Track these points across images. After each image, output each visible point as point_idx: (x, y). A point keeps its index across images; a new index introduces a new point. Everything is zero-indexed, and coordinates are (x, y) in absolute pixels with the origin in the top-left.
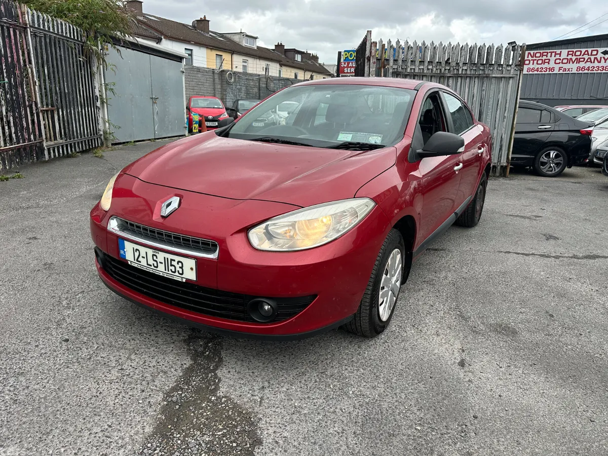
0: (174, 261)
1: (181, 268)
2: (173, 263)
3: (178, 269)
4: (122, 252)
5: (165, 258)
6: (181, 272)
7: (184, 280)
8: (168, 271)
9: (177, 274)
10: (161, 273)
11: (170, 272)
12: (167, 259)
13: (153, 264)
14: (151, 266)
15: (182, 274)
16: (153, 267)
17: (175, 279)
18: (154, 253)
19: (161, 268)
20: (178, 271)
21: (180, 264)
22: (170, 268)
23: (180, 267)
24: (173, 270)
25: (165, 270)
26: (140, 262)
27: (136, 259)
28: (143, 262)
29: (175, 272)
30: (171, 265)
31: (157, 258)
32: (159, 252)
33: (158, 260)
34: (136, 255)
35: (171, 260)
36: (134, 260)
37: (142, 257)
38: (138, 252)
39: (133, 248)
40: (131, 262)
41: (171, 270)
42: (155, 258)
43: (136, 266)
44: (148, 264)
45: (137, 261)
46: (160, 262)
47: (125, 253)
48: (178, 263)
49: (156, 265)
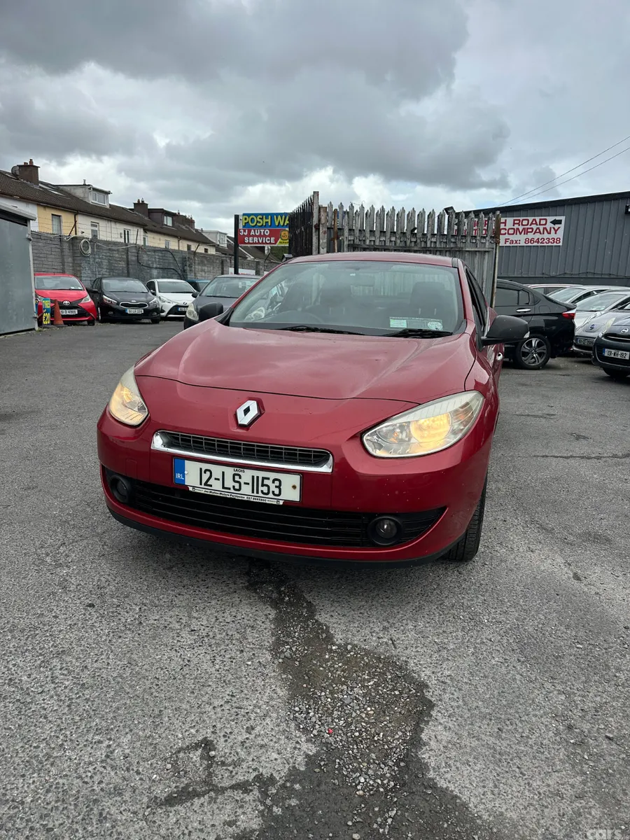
0: (268, 479)
1: (279, 487)
2: (266, 482)
3: (273, 488)
4: (178, 476)
5: (253, 477)
6: (277, 491)
7: (281, 503)
8: (257, 493)
9: (271, 495)
10: (246, 497)
11: (260, 494)
12: (258, 477)
13: (234, 487)
14: (229, 489)
15: (279, 495)
16: (232, 491)
17: (267, 502)
18: (236, 472)
19: (246, 490)
20: (273, 492)
21: (277, 483)
22: (261, 488)
23: (276, 487)
24: (266, 491)
25: (253, 492)
26: (211, 486)
27: (203, 482)
28: (217, 486)
29: (268, 493)
30: (263, 485)
31: (240, 478)
32: (245, 470)
33: (242, 481)
34: (205, 477)
35: (264, 479)
36: (201, 484)
37: (216, 479)
38: (208, 473)
39: (201, 469)
40: (194, 487)
41: (262, 491)
42: (237, 478)
43: (203, 491)
44: (223, 487)
45: (206, 484)
46: (245, 483)
47: (184, 477)
48: (273, 482)
49: (237, 487)
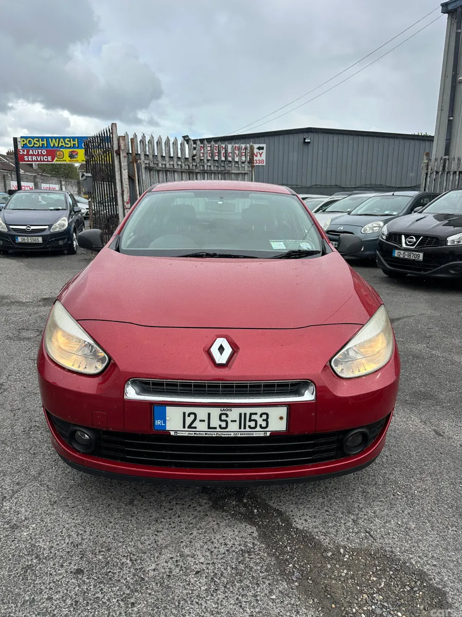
0: (256, 414)
1: (266, 420)
2: (253, 417)
3: (260, 421)
4: (159, 423)
5: (241, 414)
6: (264, 424)
7: (268, 434)
8: (245, 428)
9: (258, 429)
10: (233, 433)
11: (248, 429)
12: (245, 414)
13: (220, 426)
14: (215, 428)
15: (266, 427)
16: (218, 429)
17: (254, 435)
18: (224, 412)
19: (233, 427)
20: (261, 425)
21: (264, 417)
22: (248, 423)
23: (264, 420)
24: (253, 425)
25: (240, 428)
26: (195, 428)
27: (187, 425)
28: (201, 427)
29: (255, 427)
30: (250, 420)
31: (227, 416)
32: (233, 409)
33: (229, 419)
34: (189, 420)
35: (251, 414)
36: (184, 427)
37: (201, 421)
38: (192, 417)
39: (184, 413)
40: (176, 431)
41: (250, 427)
42: (224, 417)
43: (186, 434)
44: (209, 427)
45: (190, 427)
46: (232, 421)
47: (165, 422)
48: (261, 416)
49: (223, 425)
